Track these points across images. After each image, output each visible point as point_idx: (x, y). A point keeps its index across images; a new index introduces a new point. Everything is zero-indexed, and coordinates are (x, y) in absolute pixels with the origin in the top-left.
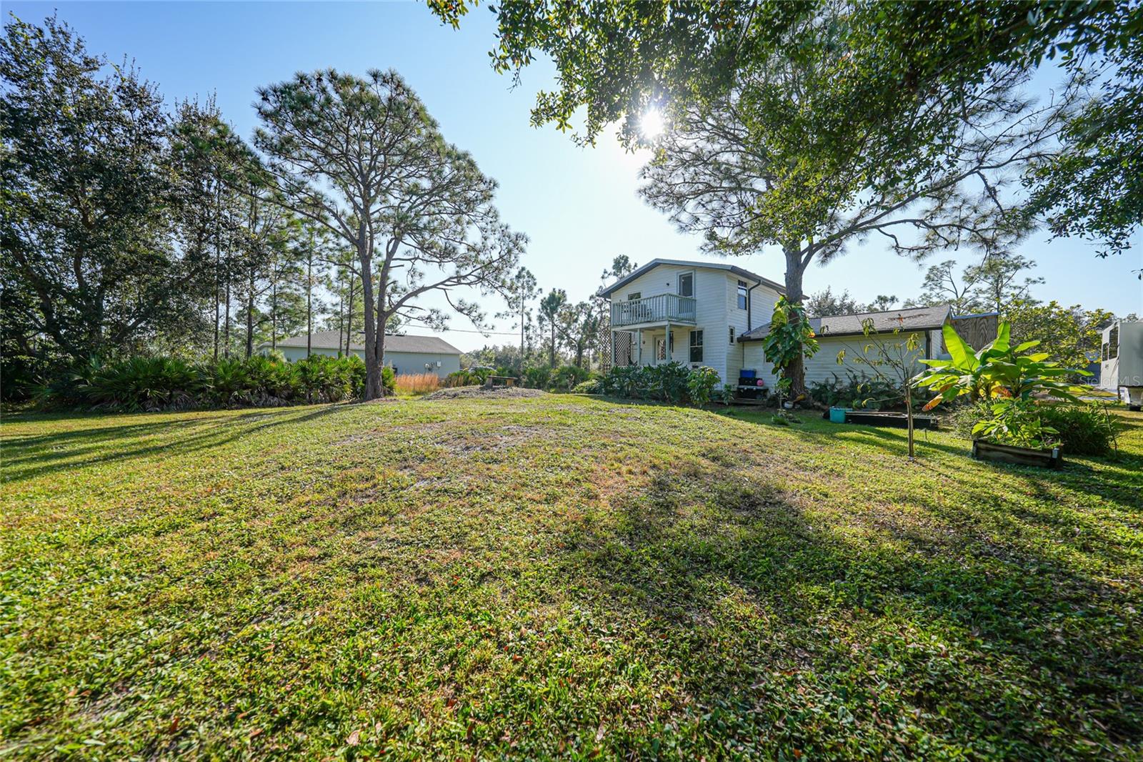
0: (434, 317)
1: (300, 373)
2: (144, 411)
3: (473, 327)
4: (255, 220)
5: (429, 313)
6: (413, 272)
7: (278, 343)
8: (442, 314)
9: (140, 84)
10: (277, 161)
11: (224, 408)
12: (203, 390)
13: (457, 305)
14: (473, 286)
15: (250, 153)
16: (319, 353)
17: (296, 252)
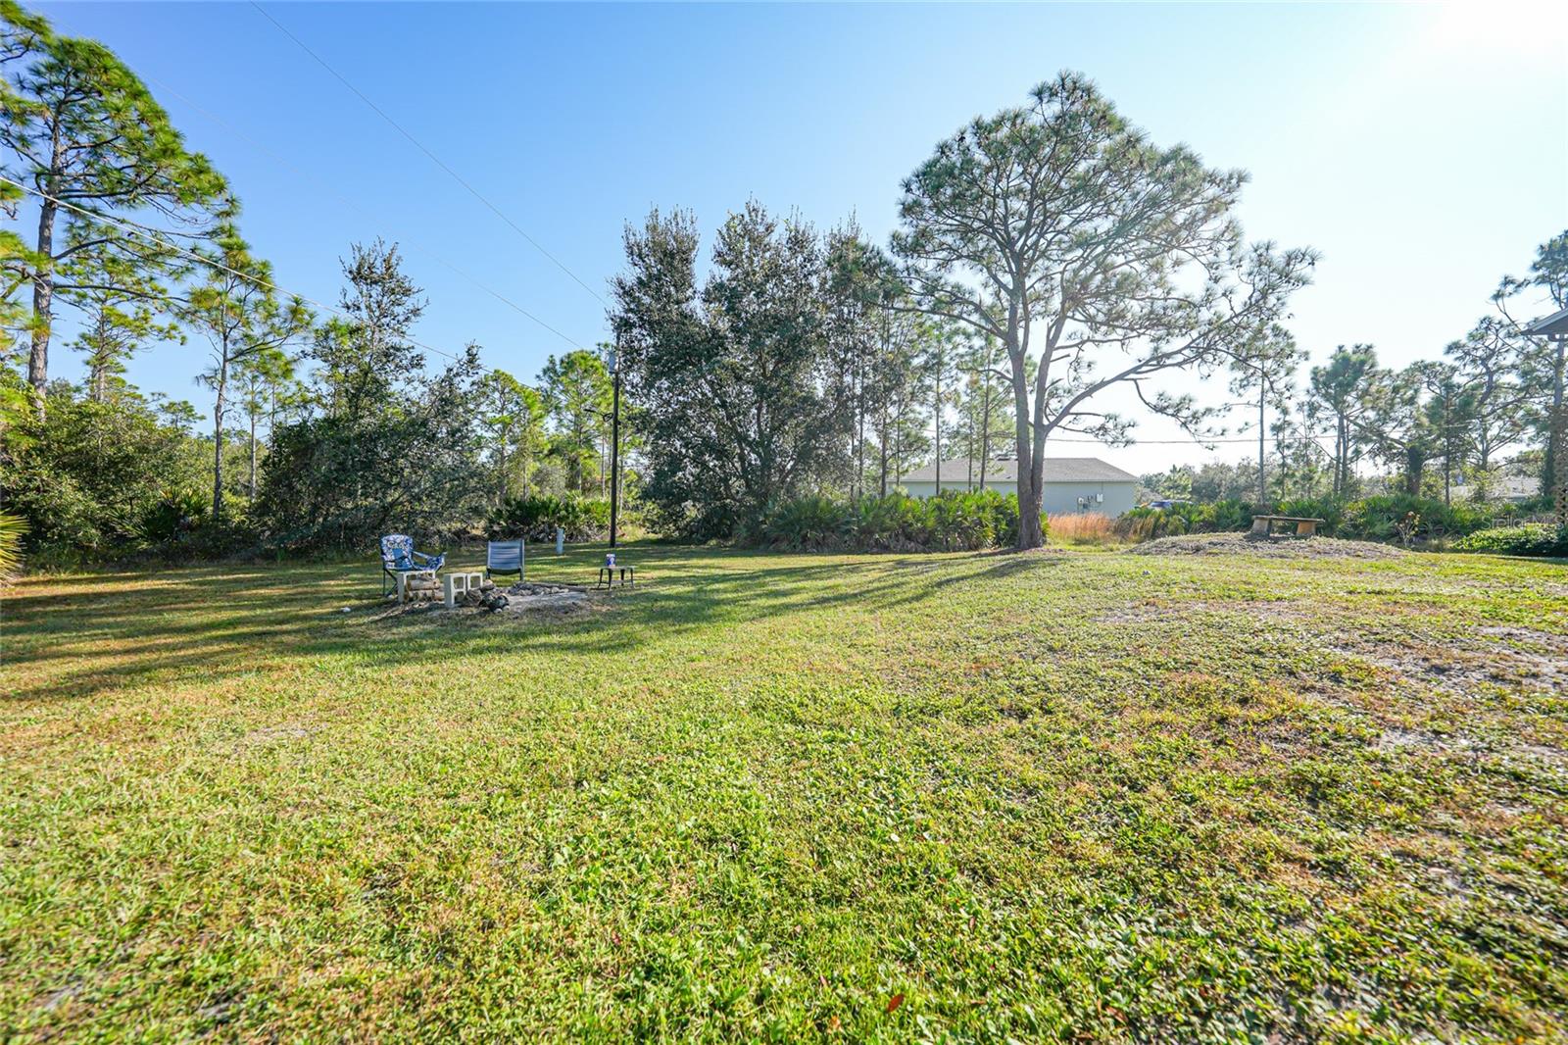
0: (1110, 425)
1: (936, 513)
2: (805, 552)
3: (1184, 434)
4: (886, 341)
5: (1102, 420)
6: (1077, 363)
7: (903, 478)
8: (1124, 420)
9: (801, 228)
10: (910, 262)
11: (867, 552)
12: (848, 531)
13: (1154, 401)
14: (1187, 366)
15: (886, 263)
16: (950, 488)
17: (926, 368)
